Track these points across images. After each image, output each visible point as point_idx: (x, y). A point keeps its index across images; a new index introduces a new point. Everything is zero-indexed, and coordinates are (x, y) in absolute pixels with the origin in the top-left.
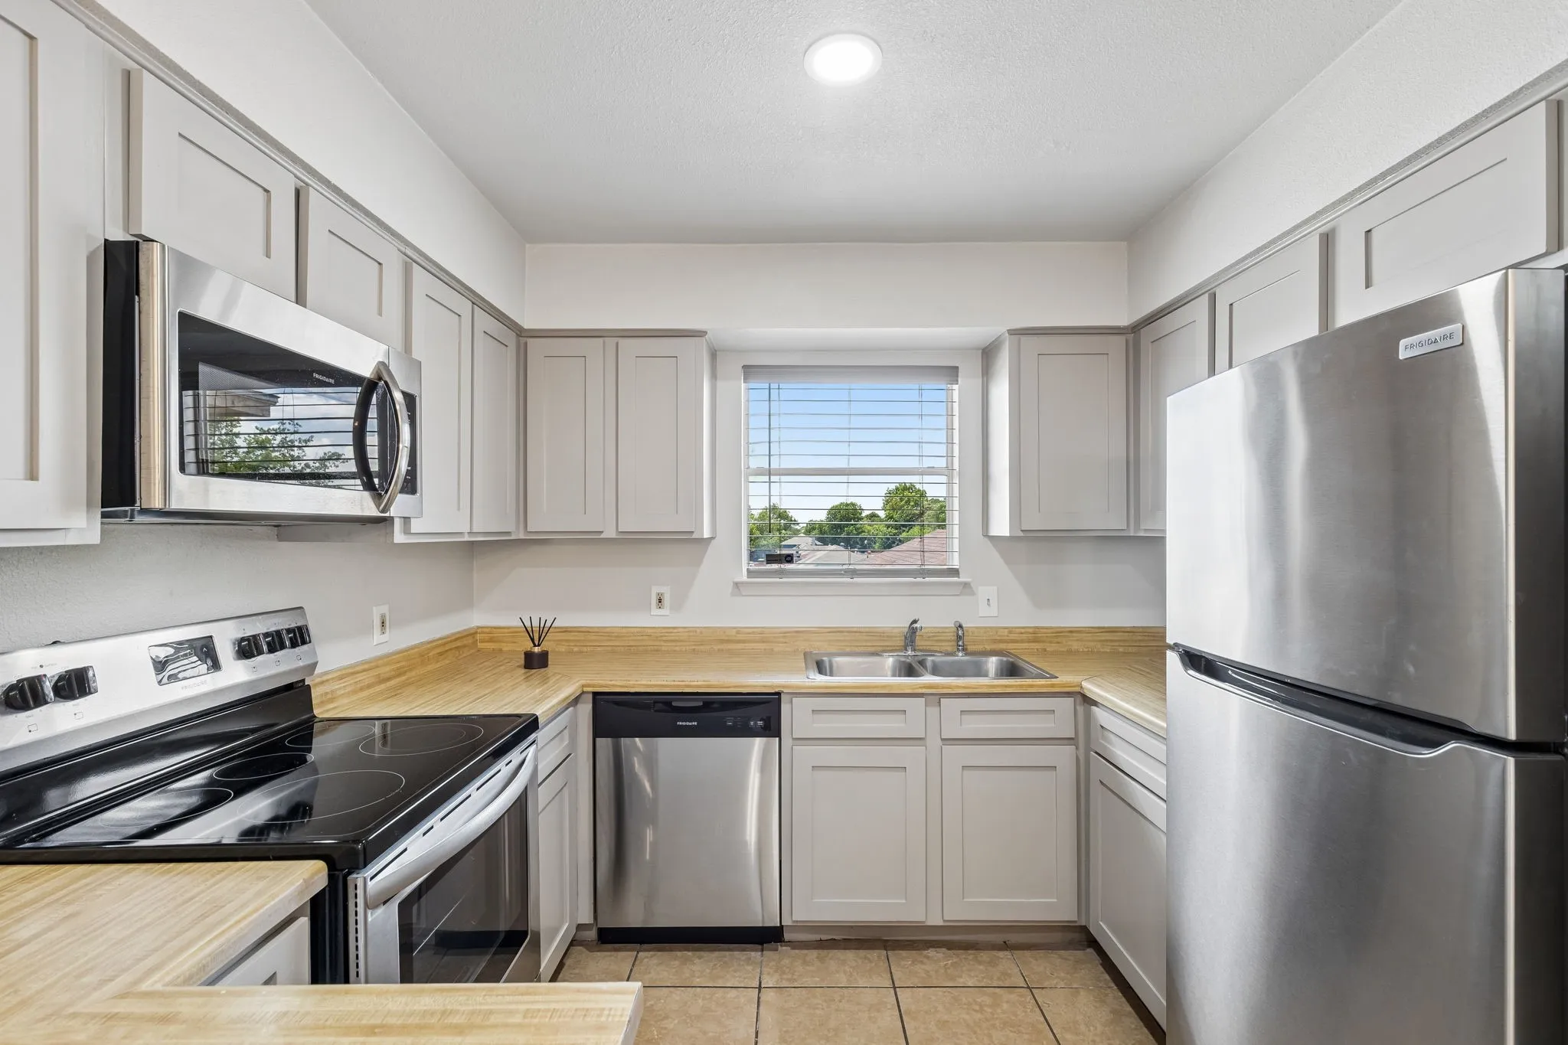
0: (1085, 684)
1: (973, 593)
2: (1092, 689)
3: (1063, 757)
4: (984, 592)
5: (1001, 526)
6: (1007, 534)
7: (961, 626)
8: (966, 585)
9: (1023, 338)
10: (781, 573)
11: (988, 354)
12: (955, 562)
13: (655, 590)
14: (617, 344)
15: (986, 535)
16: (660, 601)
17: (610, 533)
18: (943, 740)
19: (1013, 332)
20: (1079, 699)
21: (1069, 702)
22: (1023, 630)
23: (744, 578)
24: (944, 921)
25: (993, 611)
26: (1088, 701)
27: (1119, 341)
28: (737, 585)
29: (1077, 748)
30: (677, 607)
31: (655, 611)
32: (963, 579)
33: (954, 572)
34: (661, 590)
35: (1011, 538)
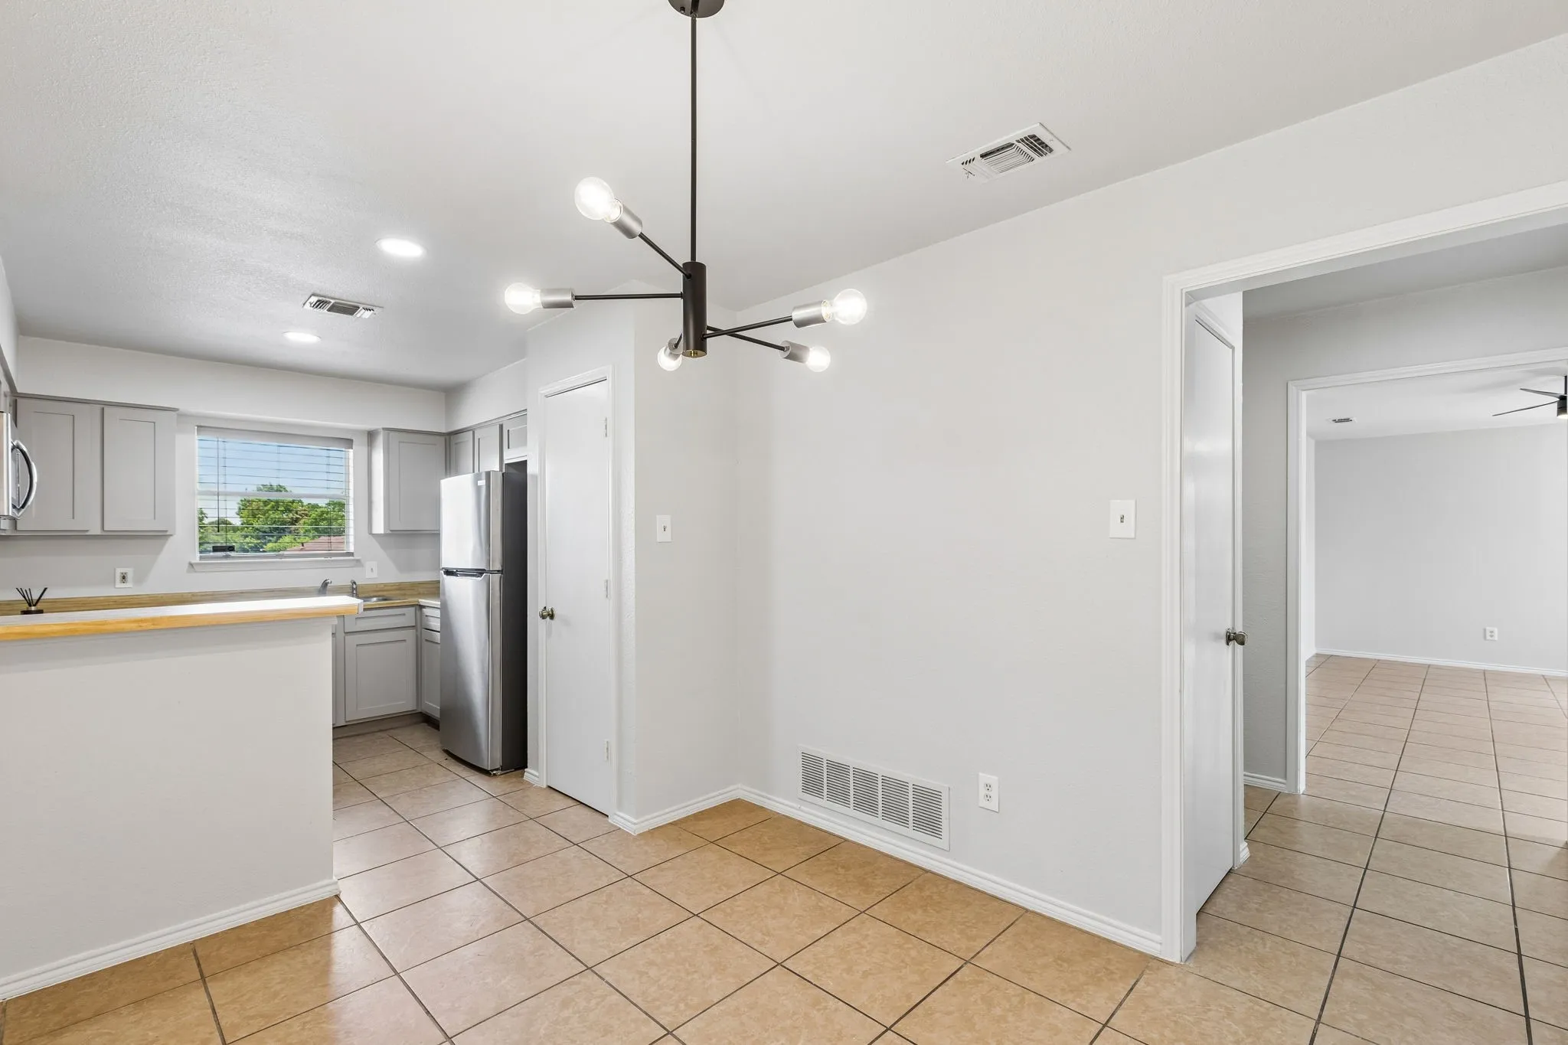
0: (420, 600)
1: (363, 566)
2: (423, 601)
3: (410, 635)
4: (368, 565)
5: (379, 528)
6: (382, 532)
7: (355, 583)
8: (358, 561)
9: (392, 434)
10: (227, 557)
11: (371, 435)
12: (352, 549)
13: (119, 571)
14: (103, 409)
15: (371, 534)
16: (124, 578)
17: (96, 530)
18: (345, 633)
19: (383, 429)
20: (418, 607)
21: (413, 609)
22: (394, 584)
23: (197, 560)
24: (346, 722)
25: (375, 575)
26: (422, 607)
27: (443, 438)
28: (191, 565)
29: (417, 631)
30: (139, 580)
31: (119, 585)
32: (356, 557)
33: (351, 554)
34: (123, 570)
35: (385, 535)
